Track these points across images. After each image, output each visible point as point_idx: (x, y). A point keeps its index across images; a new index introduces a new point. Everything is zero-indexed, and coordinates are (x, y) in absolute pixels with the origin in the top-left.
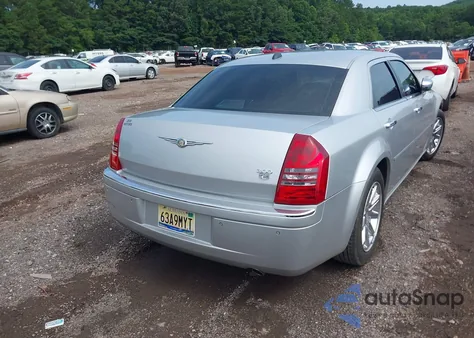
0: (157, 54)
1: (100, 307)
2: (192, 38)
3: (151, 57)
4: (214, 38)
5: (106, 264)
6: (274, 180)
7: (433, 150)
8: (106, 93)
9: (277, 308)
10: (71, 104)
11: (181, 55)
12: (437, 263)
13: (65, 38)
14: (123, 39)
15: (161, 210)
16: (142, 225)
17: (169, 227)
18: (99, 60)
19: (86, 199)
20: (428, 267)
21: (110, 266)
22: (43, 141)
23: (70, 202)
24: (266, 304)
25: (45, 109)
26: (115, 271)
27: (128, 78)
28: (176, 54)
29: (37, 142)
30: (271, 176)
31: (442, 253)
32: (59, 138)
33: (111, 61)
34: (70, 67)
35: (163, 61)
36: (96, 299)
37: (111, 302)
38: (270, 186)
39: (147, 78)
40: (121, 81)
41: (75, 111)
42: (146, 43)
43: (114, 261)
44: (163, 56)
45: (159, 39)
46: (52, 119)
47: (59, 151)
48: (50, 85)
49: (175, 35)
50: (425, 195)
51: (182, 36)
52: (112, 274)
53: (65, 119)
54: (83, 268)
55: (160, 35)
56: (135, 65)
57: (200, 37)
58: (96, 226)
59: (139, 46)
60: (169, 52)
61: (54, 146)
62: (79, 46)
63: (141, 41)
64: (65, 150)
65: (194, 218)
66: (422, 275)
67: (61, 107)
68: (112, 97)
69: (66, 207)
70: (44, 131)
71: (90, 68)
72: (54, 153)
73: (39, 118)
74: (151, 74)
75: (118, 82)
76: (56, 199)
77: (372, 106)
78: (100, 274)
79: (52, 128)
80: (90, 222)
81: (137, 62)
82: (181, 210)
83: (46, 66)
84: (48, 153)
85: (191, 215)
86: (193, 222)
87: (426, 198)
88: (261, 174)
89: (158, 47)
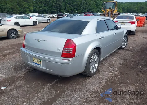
0: (52, 15)
1: (17, 84)
2: (64, 10)
3: (50, 16)
4: (70, 11)
5: (21, 74)
6: (61, 51)
7: (124, 46)
8: (34, 26)
9: (64, 86)
10: (21, 29)
11: (59, 16)
12: (113, 77)
13: (25, 9)
14: (42, 10)
15: (33, 59)
16: (29, 63)
17: (35, 63)
18: (33, 16)
19: (20, 56)
20: (109, 78)
21: (22, 74)
22: (12, 40)
23: (15, 57)
24: (61, 85)
25: (13, 30)
26: (23, 75)
27: (42, 22)
28: (57, 15)
29: (10, 40)
30: (61, 50)
31: (115, 74)
32: (17, 39)
33: (36, 17)
34: (23, 18)
35: (54, 17)
36: (16, 82)
37: (20, 83)
38: (60, 53)
39: (47, 22)
40: (39, 23)
41: (22, 31)
42: (49, 11)
43: (23, 73)
44: (54, 16)
45: (53, 10)
46: (15, 33)
47: (16, 43)
48: (17, 24)
49: (58, 9)
50: (117, 59)
51: (60, 10)
52: (22, 76)
53: (19, 34)
54: (14, 75)
55: (53, 9)
56: (44, 18)
57: (66, 10)
58: (21, 64)
59: (47, 12)
60: (56, 14)
61: (15, 41)
62: (29, 12)
63: (48, 10)
64: (18, 43)
65: (41, 61)
66: (107, 80)
67: (18, 30)
68: (35, 28)
69: (14, 58)
70: (12, 37)
71: (29, 19)
72: (14, 43)
73: (11, 33)
74: (49, 21)
75: (38, 23)
76: (12, 56)
77: (96, 32)
78: (18, 76)
79: (15, 36)
80: (19, 63)
81: (44, 17)
82: (38, 59)
83: (16, 18)
84: (13, 43)
85: (40, 60)
86: (41, 62)
87: (117, 60)
88: (58, 49)
89: (53, 13)
